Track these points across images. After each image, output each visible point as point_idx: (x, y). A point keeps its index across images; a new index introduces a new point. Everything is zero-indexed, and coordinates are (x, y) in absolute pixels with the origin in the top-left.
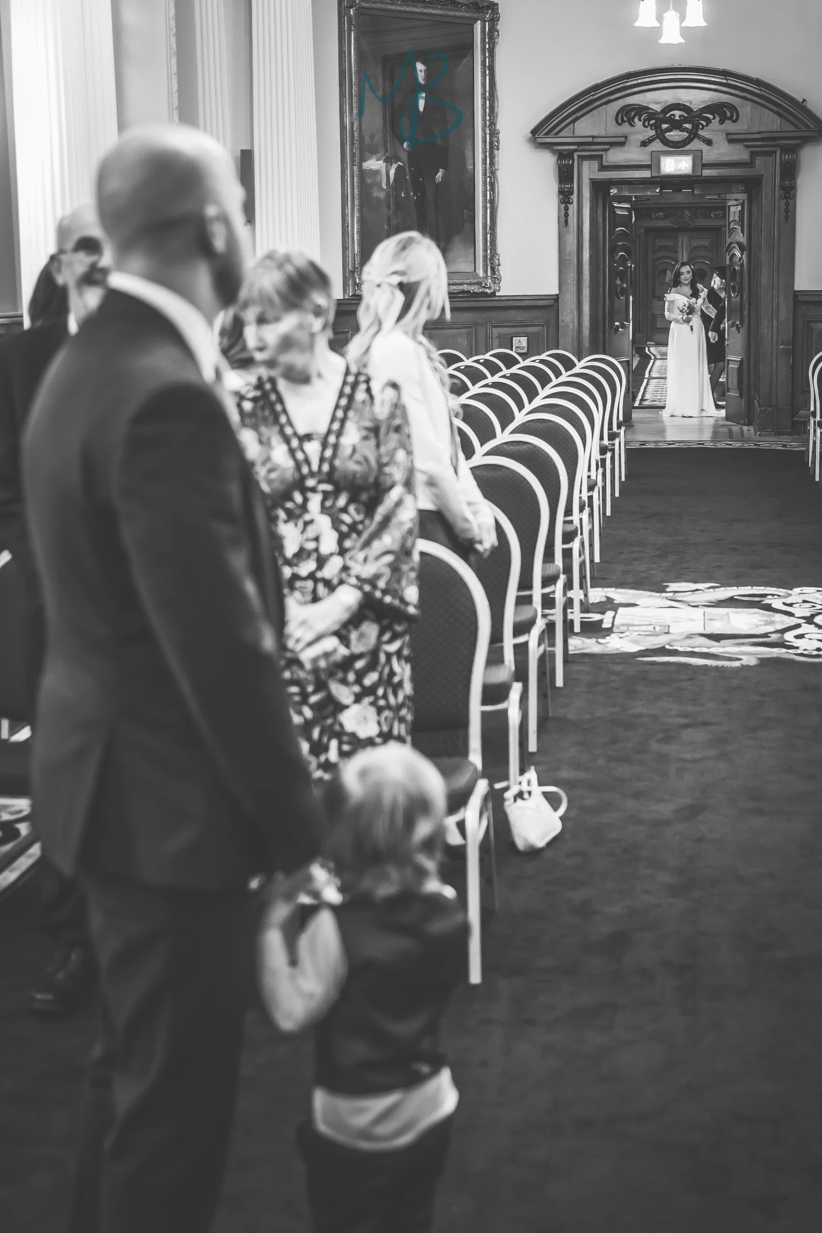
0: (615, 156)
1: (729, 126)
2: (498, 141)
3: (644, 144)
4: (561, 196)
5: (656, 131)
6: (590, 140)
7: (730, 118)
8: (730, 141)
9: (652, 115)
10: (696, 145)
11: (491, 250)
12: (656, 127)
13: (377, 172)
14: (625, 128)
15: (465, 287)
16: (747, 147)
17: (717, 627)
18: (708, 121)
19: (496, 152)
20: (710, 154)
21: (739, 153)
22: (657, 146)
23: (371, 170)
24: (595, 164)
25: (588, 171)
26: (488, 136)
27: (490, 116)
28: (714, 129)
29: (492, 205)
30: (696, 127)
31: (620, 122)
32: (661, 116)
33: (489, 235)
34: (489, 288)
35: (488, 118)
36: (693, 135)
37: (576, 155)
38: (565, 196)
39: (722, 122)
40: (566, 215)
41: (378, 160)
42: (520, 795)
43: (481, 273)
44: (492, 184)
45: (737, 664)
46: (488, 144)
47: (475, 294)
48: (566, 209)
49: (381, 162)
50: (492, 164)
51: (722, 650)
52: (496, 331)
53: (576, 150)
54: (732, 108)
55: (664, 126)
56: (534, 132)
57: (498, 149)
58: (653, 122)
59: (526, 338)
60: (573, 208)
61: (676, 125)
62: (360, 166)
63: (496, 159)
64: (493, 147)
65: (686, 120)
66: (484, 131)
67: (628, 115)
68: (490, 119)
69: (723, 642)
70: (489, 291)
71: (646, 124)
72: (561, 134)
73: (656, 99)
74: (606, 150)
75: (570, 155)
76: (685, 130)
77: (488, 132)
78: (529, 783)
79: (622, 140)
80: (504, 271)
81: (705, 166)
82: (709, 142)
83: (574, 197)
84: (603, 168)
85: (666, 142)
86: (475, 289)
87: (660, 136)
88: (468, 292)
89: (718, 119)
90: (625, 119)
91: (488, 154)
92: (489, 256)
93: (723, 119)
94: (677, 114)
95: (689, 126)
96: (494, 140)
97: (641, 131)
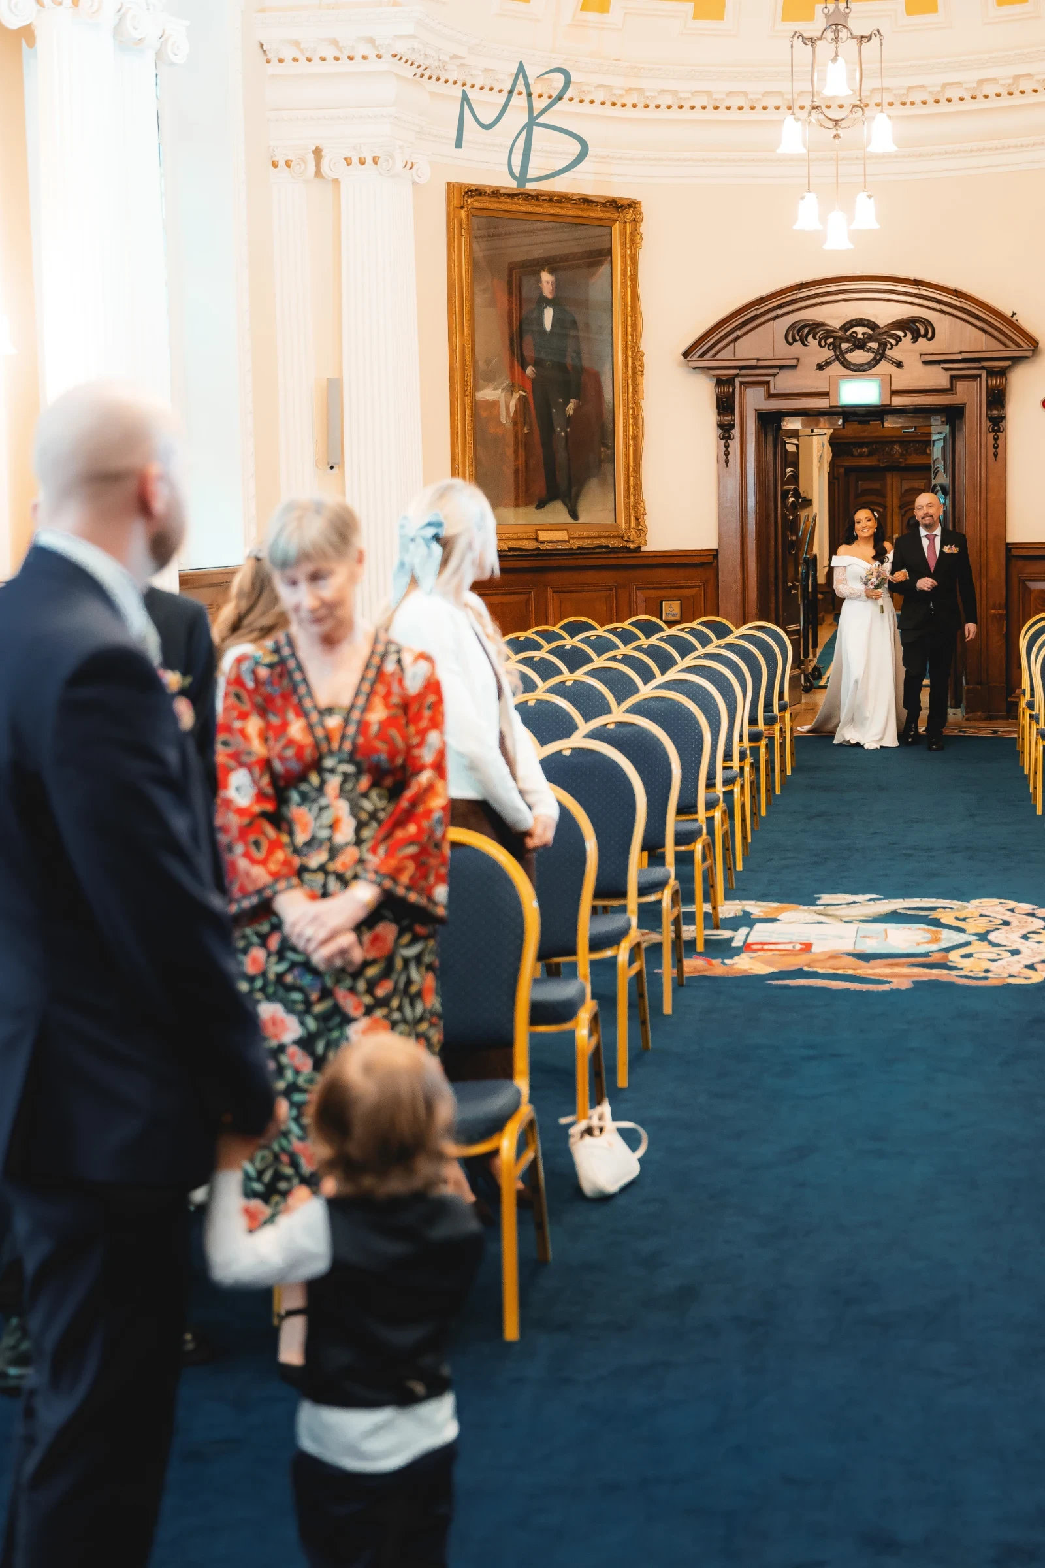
0: (784, 382)
1: (923, 345)
2: (642, 366)
3: (820, 367)
4: (720, 431)
5: (835, 352)
6: (754, 363)
7: (925, 335)
8: (925, 363)
10: (884, 367)
11: (634, 496)
12: (835, 346)
13: (495, 403)
14: (797, 349)
15: (603, 542)
16: (946, 369)
17: (870, 946)
18: (898, 339)
19: (639, 378)
20: (902, 380)
21: (938, 377)
22: (836, 368)
23: (487, 402)
24: (761, 392)
25: (753, 400)
26: (630, 359)
27: (632, 335)
28: (906, 349)
29: (636, 443)
30: (883, 346)
31: (791, 341)
32: (841, 333)
33: (632, 478)
34: (633, 542)
35: (630, 337)
36: (880, 356)
37: (736, 382)
38: (724, 431)
39: (915, 339)
40: (727, 454)
41: (495, 389)
42: (589, 1131)
43: (623, 525)
44: (635, 418)
45: (886, 987)
46: (630, 369)
47: (615, 550)
48: (727, 446)
49: (499, 391)
50: (635, 392)
51: (870, 971)
52: (641, 595)
53: (737, 375)
54: (927, 323)
55: (845, 346)
56: (686, 354)
57: (642, 375)
58: (830, 341)
59: (679, 602)
60: (734, 445)
61: (860, 345)
62: (474, 396)
63: (640, 387)
64: (635, 372)
65: (871, 338)
66: (625, 353)
67: (801, 333)
68: (632, 338)
69: (873, 963)
70: (632, 546)
71: (823, 343)
73: (834, 315)
74: (774, 376)
75: (730, 381)
76: (869, 350)
77: (630, 354)
78: (601, 1118)
79: (794, 362)
80: (650, 521)
81: (894, 392)
82: (899, 365)
83: (735, 432)
84: (769, 396)
85: (847, 365)
86: (615, 543)
87: (840, 357)
88: (607, 547)
89: (909, 336)
90: (797, 338)
91: (630, 380)
92: (632, 504)
93: (916, 337)
94: (860, 331)
95: (874, 345)
96: (638, 363)
97: (816, 352)
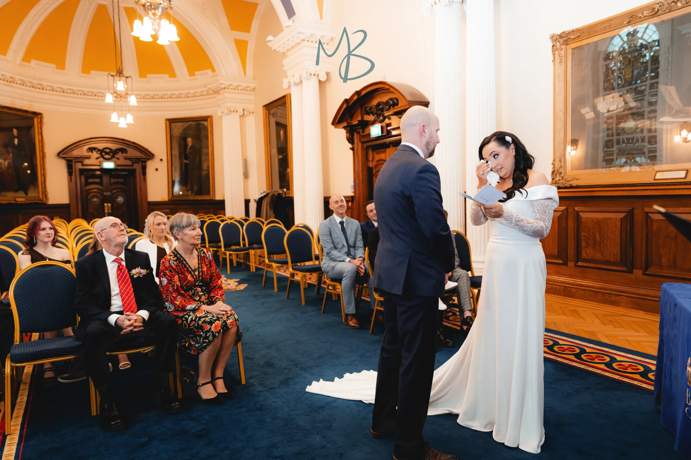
0: (87, 162)
1: (124, 154)
3: (97, 158)
6: (78, 157)
7: (125, 152)
8: (125, 159)
9: (99, 150)
10: (114, 159)
11: (44, 189)
12: (101, 154)
13: (1, 163)
14: (90, 154)
15: (34, 201)
16: (131, 161)
18: (118, 153)
19: (44, 159)
20: (119, 162)
21: (129, 163)
22: (101, 159)
24: (80, 164)
25: (78, 166)
26: (41, 154)
28: (120, 155)
29: (44, 176)
30: (114, 154)
31: (88, 152)
32: (102, 151)
33: (43, 185)
34: (44, 201)
36: (113, 157)
37: (73, 161)
38: (70, 173)
40: (71, 179)
41: (0, 159)
43: (41, 197)
44: (43, 169)
46: (41, 156)
47: (39, 203)
48: (71, 177)
49: (2, 160)
50: (44, 162)
53: (74, 160)
54: (126, 150)
55: (103, 154)
56: (59, 153)
58: (99, 152)
60: (73, 177)
61: (107, 153)
64: (43, 157)
65: (110, 152)
67: (91, 150)
70: (44, 203)
71: (97, 153)
72: (69, 154)
73: (100, 146)
74: (84, 160)
75: (71, 161)
77: (41, 152)
79: (89, 157)
80: (49, 196)
81: (118, 166)
82: (118, 159)
83: (74, 174)
84: (83, 165)
85: (104, 158)
87: (102, 156)
88: (36, 203)
89: (120, 152)
92: (43, 191)
93: (122, 153)
94: (107, 150)
95: (111, 154)
96: (44, 155)
97: (95, 154)
